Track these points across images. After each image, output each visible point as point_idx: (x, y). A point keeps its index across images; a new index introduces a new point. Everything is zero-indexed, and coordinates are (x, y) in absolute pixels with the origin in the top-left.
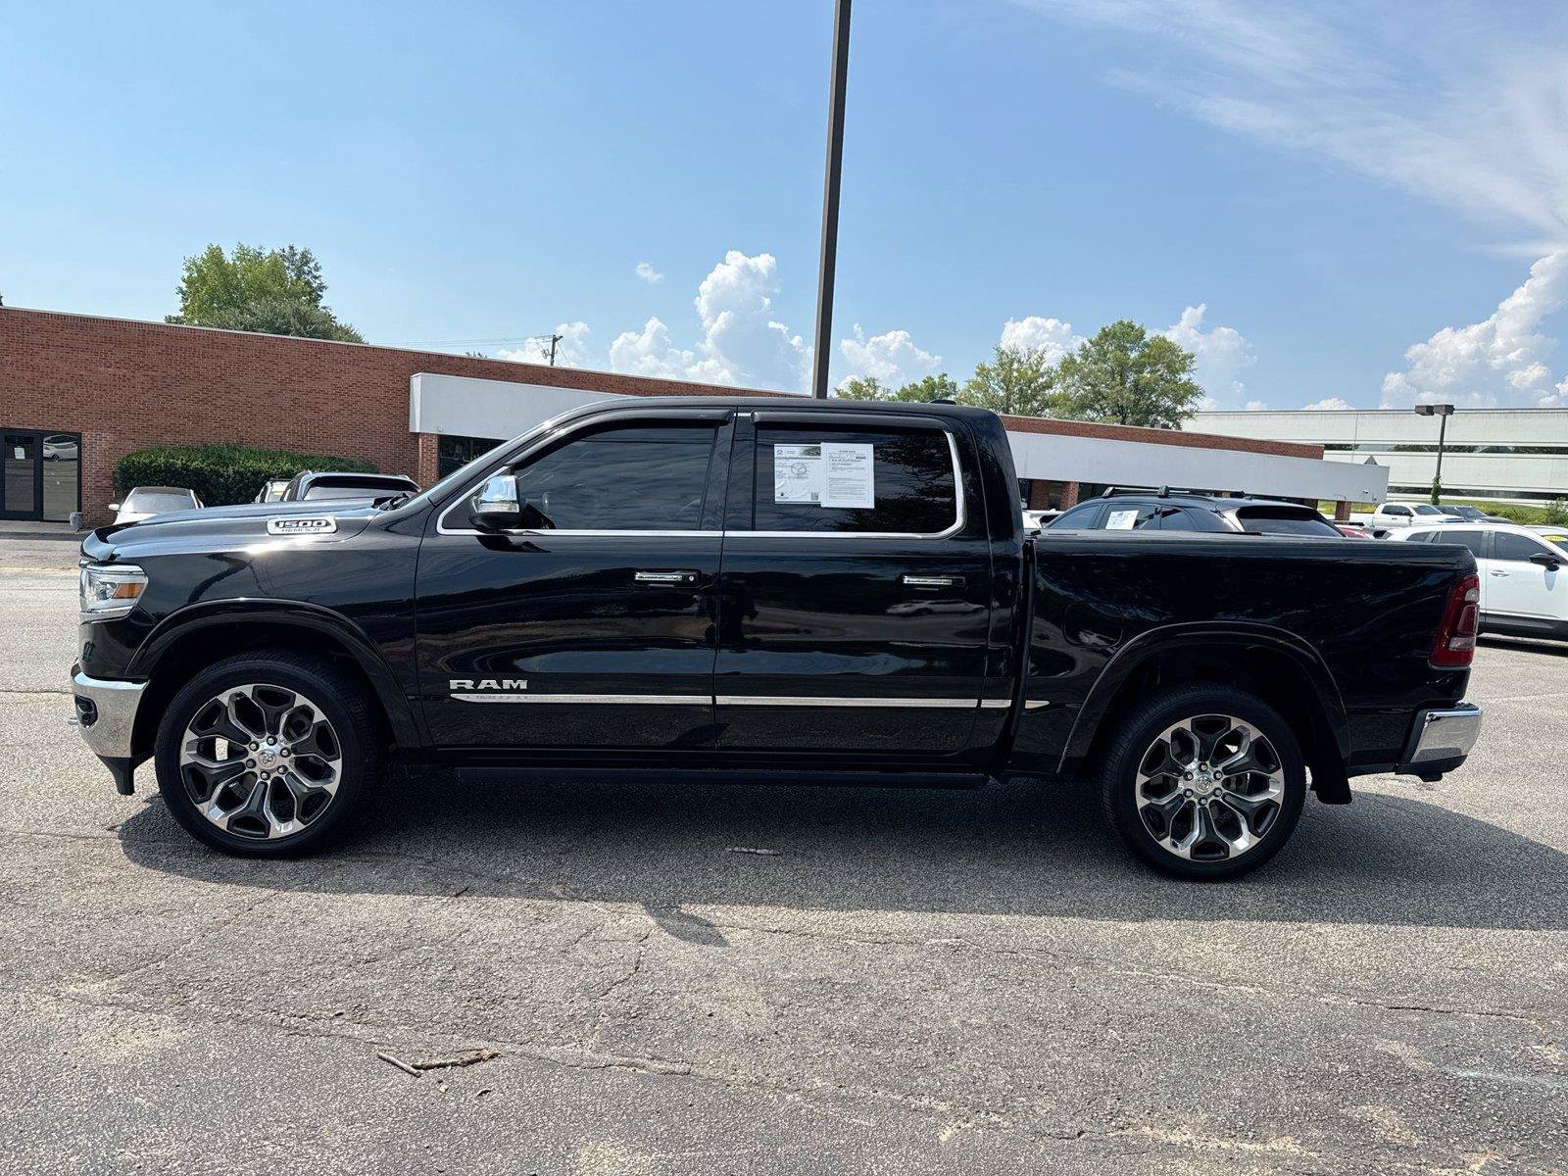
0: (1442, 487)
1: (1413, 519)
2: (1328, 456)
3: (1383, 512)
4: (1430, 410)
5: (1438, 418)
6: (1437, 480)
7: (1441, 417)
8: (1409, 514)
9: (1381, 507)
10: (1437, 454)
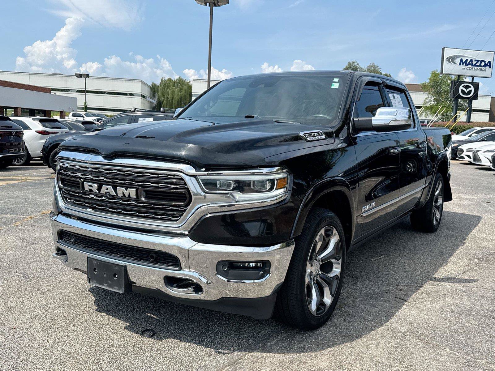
0: (88, 107)
1: (84, 118)
2: (53, 92)
3: (72, 116)
4: (80, 76)
5: (83, 79)
6: (86, 103)
7: (84, 78)
8: (83, 117)
9: (71, 114)
10: (84, 94)
